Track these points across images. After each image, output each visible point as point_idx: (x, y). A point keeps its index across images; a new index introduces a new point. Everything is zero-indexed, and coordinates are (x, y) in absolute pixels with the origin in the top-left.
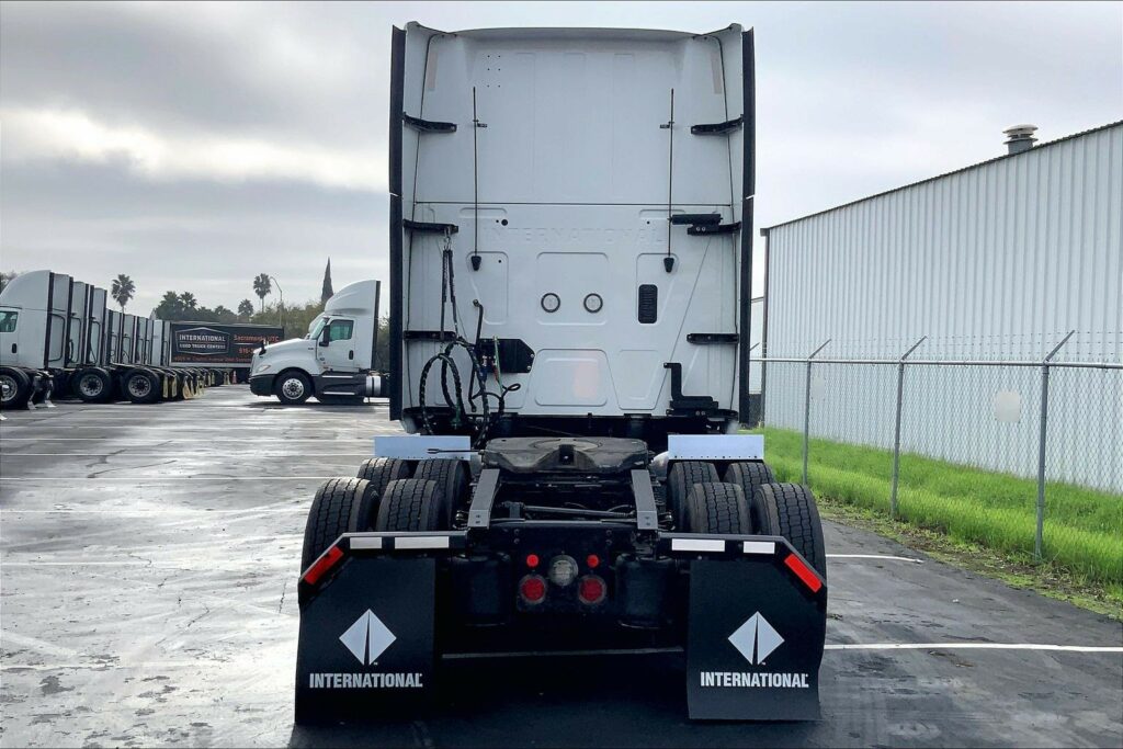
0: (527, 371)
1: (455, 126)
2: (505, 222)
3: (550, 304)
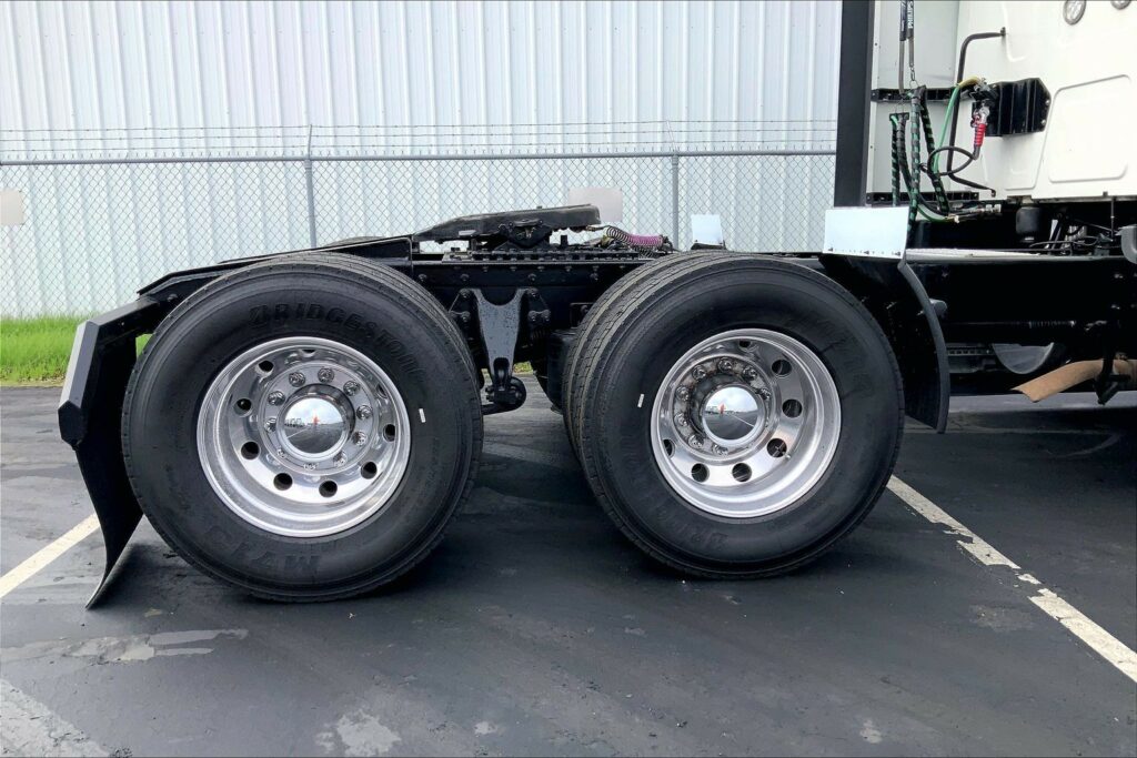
0: (1041, 128)
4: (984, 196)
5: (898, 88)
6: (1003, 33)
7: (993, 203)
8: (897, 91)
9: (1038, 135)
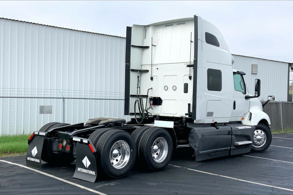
0: (161, 105)
1: (149, 47)
2: (158, 69)
3: (166, 88)
4: (149, 114)
5: (137, 95)
6: (152, 88)
7: (151, 116)
8: (136, 95)
9: (160, 106)
